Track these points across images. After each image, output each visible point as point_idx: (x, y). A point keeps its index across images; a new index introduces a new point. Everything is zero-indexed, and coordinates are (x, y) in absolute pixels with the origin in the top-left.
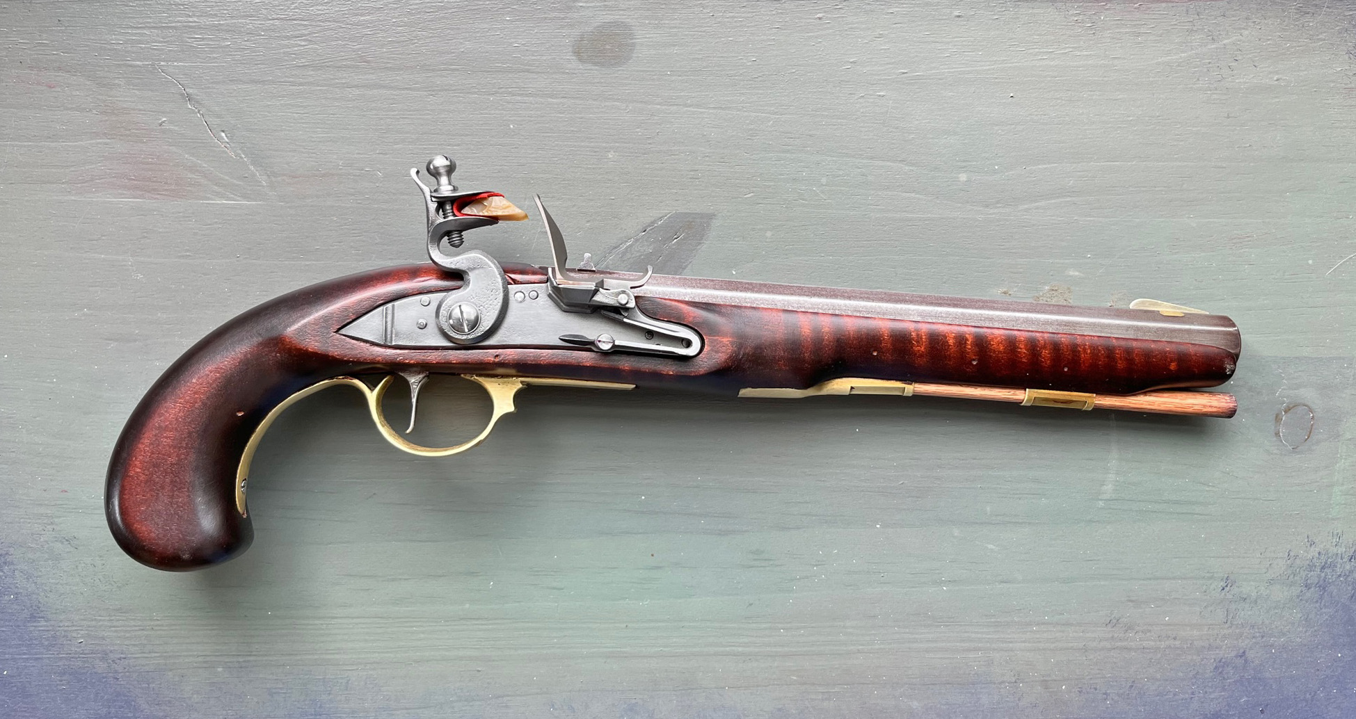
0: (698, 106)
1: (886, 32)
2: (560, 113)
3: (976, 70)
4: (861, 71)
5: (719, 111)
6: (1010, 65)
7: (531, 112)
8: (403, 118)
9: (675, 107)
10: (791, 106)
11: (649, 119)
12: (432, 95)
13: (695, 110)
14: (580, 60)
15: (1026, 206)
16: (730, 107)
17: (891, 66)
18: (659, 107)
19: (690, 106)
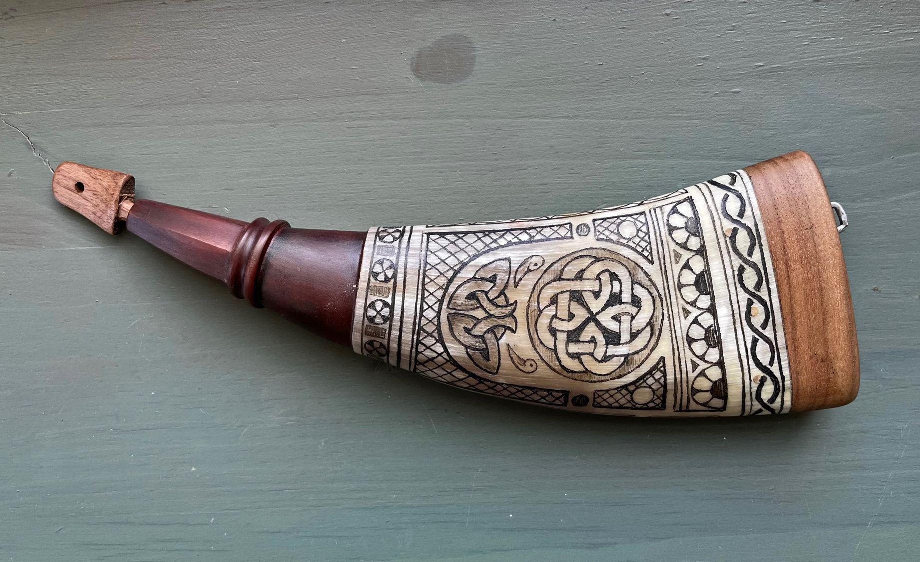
0: (544, 116)
1: (740, 24)
2: (403, 134)
3: (837, 57)
4: (714, 67)
5: (567, 120)
6: (873, 49)
7: (374, 136)
8: (246, 151)
9: (520, 120)
10: (640, 110)
11: (494, 134)
12: (272, 126)
13: (541, 120)
14: (418, 77)
15: (894, 198)
16: (578, 116)
17: (746, 60)
18: (503, 120)
19: (535, 117)
